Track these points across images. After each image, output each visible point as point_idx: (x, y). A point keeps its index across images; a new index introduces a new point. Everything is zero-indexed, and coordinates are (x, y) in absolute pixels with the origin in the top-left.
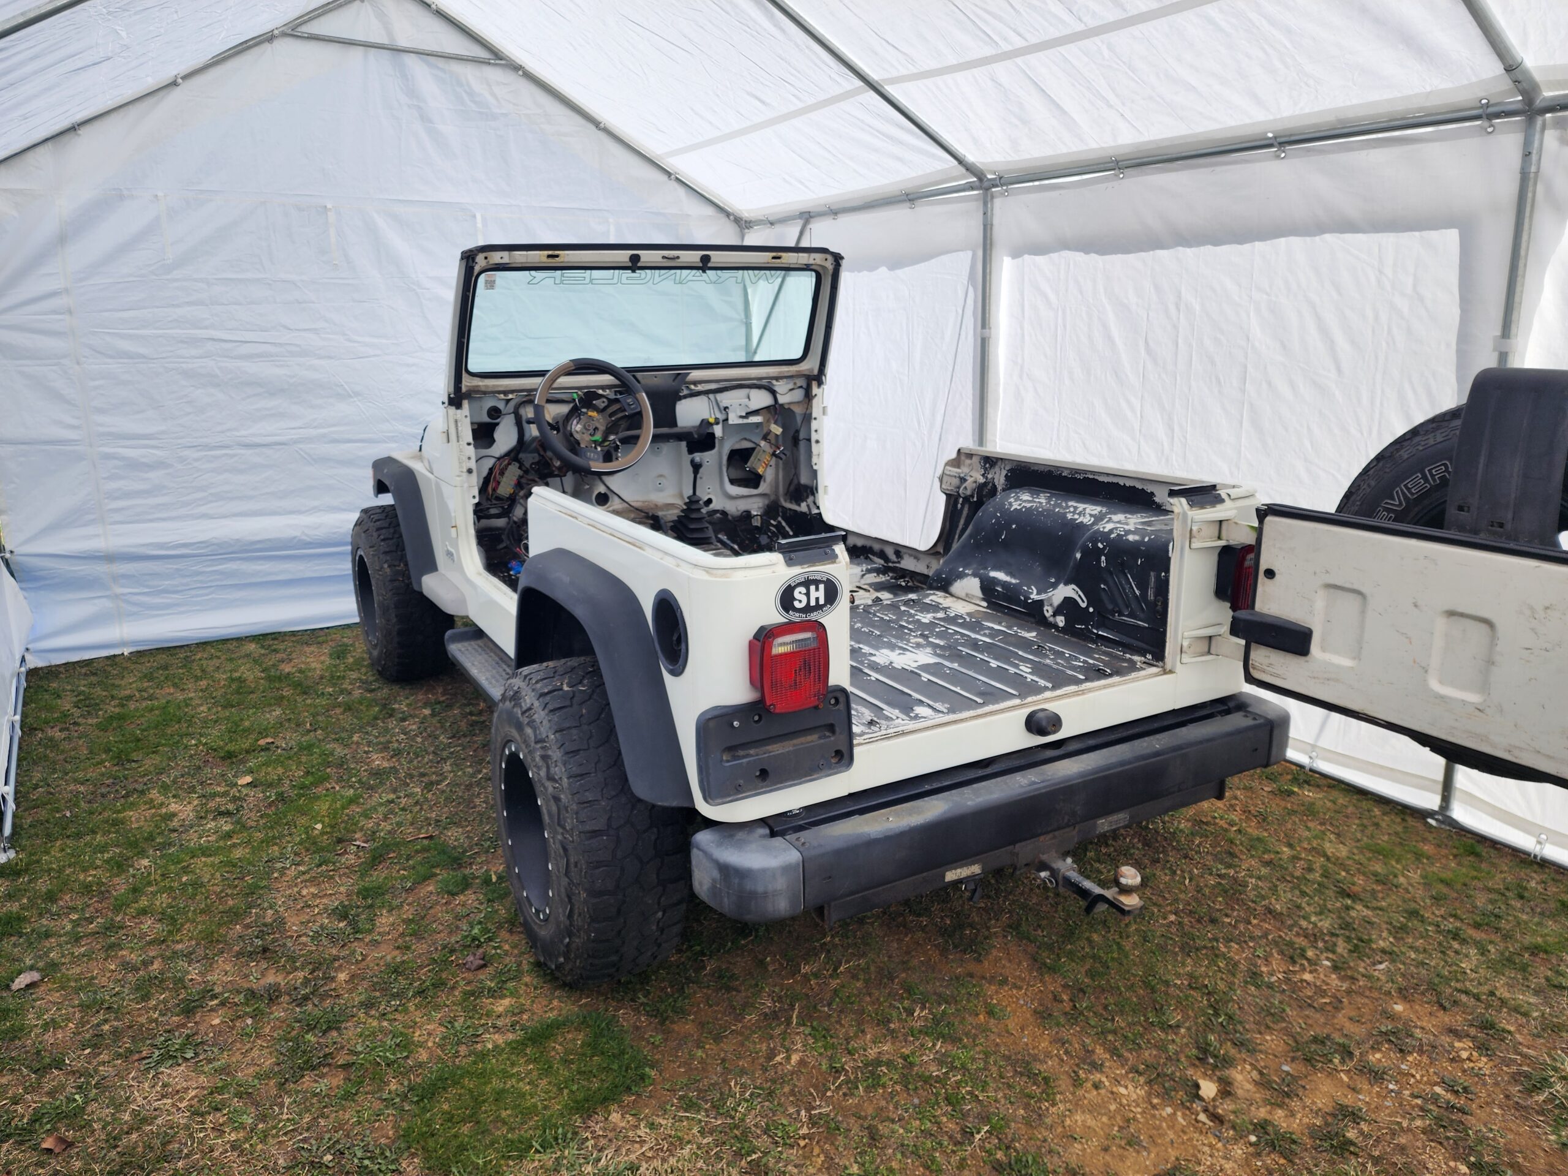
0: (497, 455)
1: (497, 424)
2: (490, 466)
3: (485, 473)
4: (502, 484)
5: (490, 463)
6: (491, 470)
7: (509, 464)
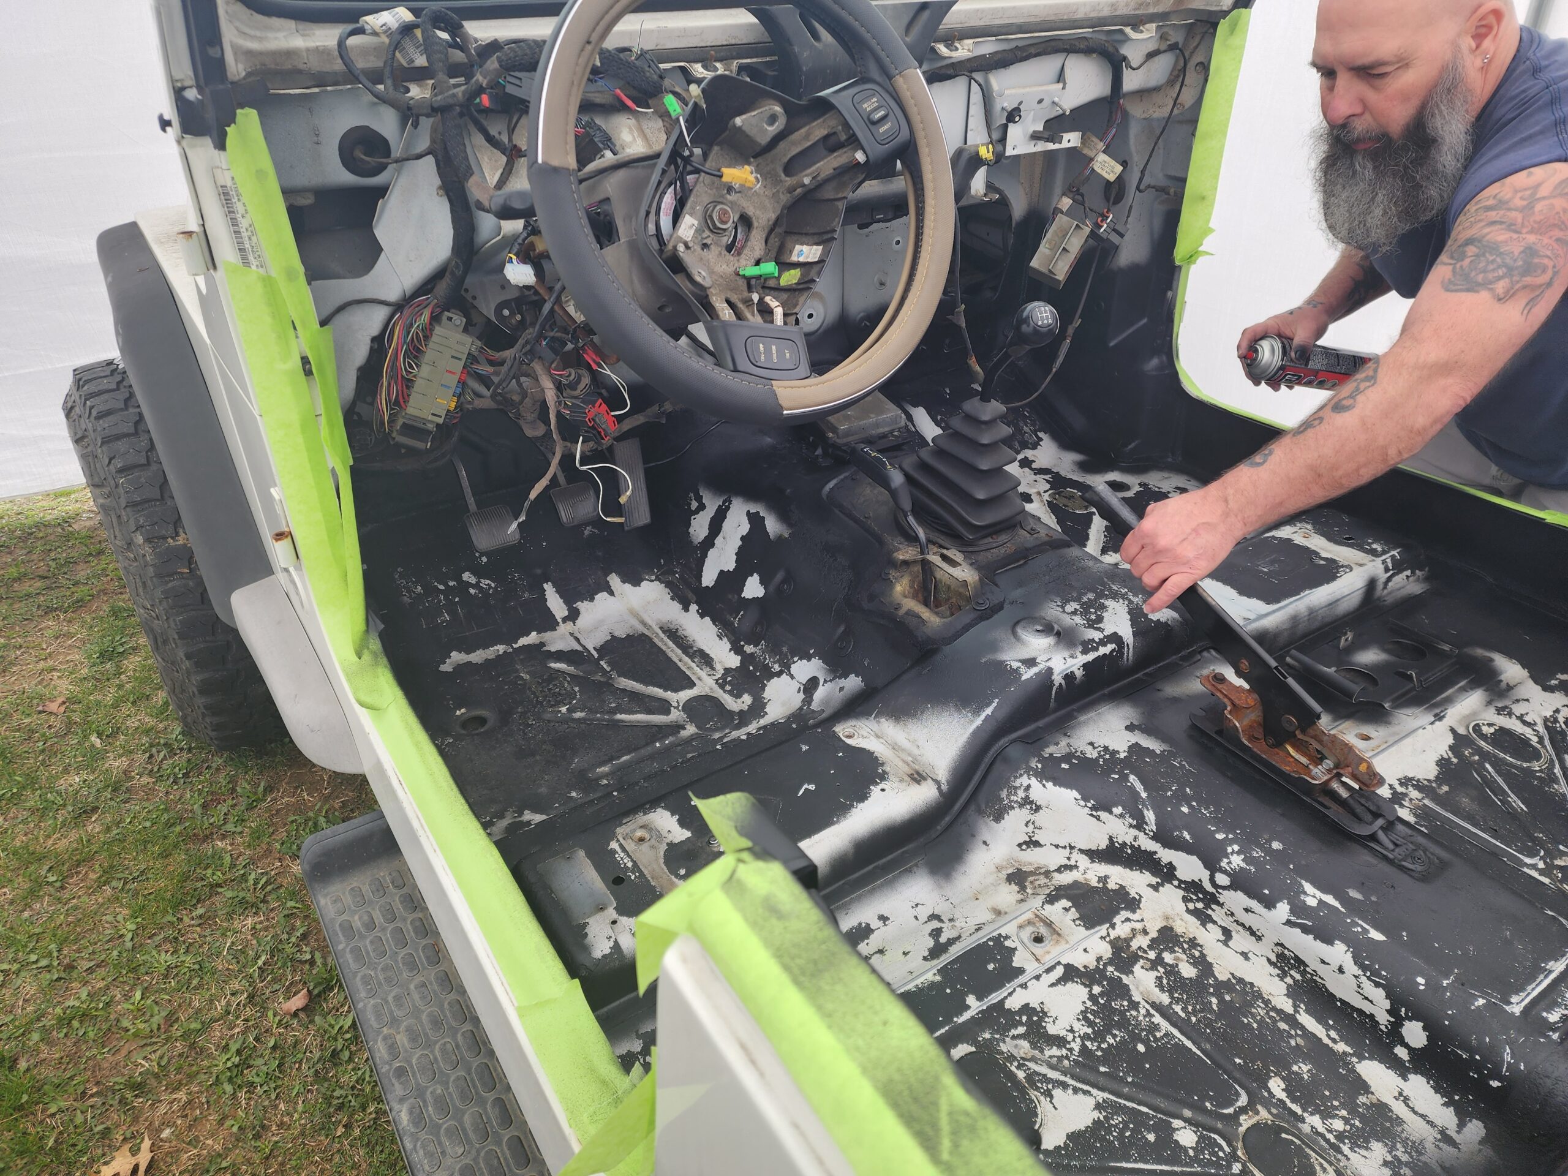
0: (393, 294)
1: (382, 191)
2: (375, 329)
3: (360, 353)
4: (419, 385)
5: (373, 321)
6: (379, 344)
7: (435, 319)
